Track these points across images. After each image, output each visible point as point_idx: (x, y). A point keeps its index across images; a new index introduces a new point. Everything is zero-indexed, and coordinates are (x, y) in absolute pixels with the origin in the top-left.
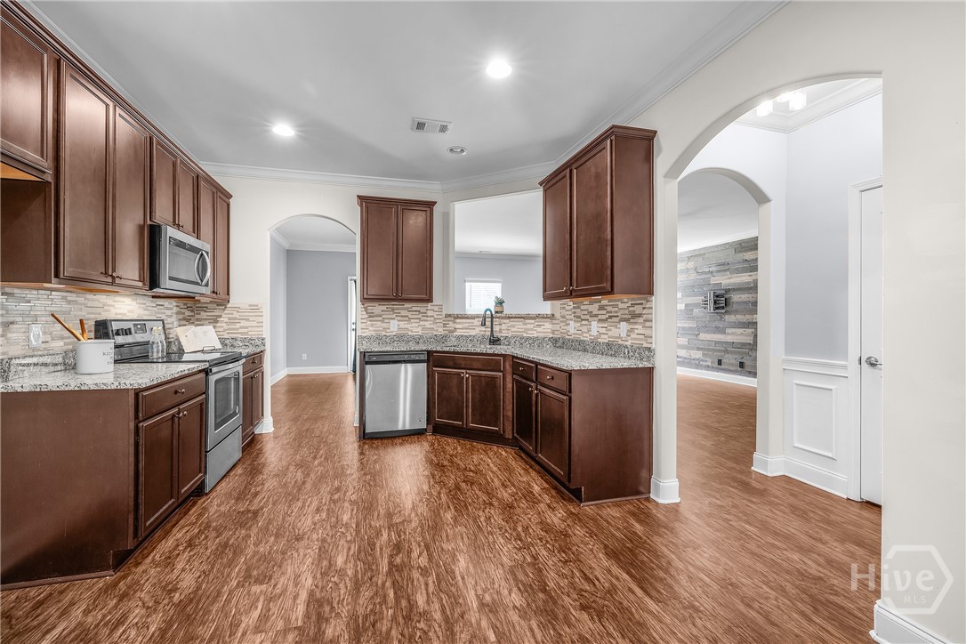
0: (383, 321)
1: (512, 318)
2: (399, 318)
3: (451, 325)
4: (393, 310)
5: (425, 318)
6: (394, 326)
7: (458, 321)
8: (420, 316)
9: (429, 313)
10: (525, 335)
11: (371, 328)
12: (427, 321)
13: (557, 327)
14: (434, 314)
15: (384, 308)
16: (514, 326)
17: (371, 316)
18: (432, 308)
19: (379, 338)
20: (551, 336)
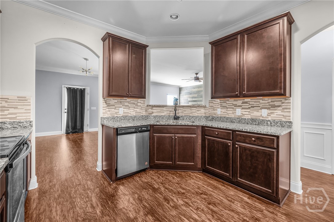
0: (115, 109)
1: (184, 107)
2: (124, 107)
3: (150, 110)
4: (121, 102)
5: (137, 107)
6: (122, 111)
7: (154, 108)
8: (134, 106)
9: (139, 104)
10: (191, 115)
11: (108, 113)
12: (138, 108)
13: (207, 111)
14: (141, 105)
15: (116, 101)
16: (185, 111)
17: (109, 105)
18: (140, 101)
19: (113, 119)
20: (204, 115)
